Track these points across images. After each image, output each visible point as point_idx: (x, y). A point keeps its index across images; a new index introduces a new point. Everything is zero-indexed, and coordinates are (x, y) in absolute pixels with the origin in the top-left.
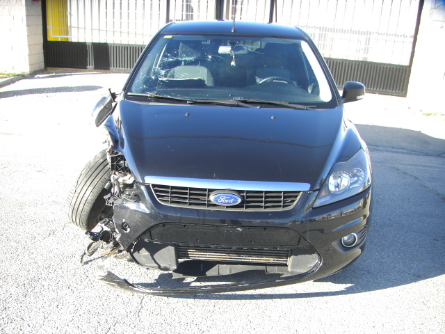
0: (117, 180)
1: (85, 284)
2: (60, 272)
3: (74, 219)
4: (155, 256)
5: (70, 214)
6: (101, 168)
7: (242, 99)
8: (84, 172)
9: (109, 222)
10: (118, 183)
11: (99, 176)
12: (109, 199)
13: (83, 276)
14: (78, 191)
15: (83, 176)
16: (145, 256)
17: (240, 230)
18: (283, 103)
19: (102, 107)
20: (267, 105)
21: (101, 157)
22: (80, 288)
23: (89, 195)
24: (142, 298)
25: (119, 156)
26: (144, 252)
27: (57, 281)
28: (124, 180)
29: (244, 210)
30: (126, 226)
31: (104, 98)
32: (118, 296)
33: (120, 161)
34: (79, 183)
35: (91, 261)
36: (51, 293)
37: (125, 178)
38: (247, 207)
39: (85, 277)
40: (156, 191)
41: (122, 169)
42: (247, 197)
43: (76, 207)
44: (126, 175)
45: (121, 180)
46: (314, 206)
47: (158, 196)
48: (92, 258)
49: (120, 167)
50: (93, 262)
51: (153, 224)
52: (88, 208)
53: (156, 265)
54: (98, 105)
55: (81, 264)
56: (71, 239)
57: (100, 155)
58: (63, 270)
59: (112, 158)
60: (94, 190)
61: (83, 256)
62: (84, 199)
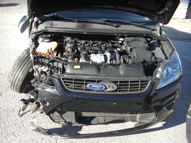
0: (37, 69)
1: (23, 131)
2: (7, 123)
3: (13, 88)
4: (63, 116)
5: (10, 86)
6: (26, 60)
7: (106, 20)
8: (17, 62)
9: (33, 93)
10: (38, 71)
11: (26, 65)
12: (34, 82)
13: (21, 125)
14: (14, 74)
15: (16, 65)
16: (57, 116)
17: (115, 104)
18: (129, 22)
19: (24, 22)
20: (120, 23)
21: (26, 53)
22: (20, 134)
23: (20, 76)
24: (56, 139)
25: (38, 56)
26: (56, 114)
27: (6, 130)
28: (41, 69)
29: (118, 93)
30: (46, 101)
31: (25, 17)
32: (43, 138)
33: (39, 59)
34: (14, 69)
35: (24, 114)
36: (4, 139)
37: (42, 68)
38: (120, 91)
39: (22, 126)
40: (64, 82)
41: (40, 64)
42: (120, 85)
43: (13, 83)
44: (42, 67)
45: (39, 69)
46: (157, 89)
47: (66, 85)
48: (24, 112)
49: (39, 62)
50: (25, 114)
51: (63, 102)
52: (20, 83)
53: (64, 120)
54: (21, 21)
55: (19, 117)
56: (11, 98)
57: (25, 52)
58: (9, 121)
59: (34, 57)
60: (24, 73)
61: (19, 112)
62: (18, 78)
